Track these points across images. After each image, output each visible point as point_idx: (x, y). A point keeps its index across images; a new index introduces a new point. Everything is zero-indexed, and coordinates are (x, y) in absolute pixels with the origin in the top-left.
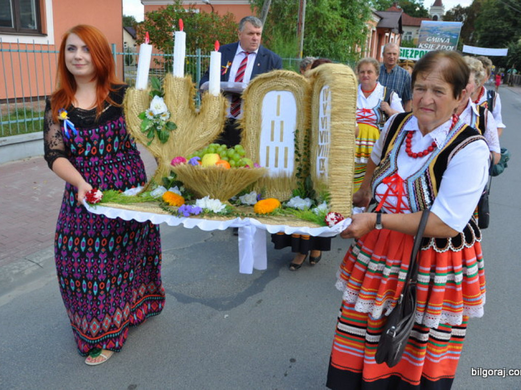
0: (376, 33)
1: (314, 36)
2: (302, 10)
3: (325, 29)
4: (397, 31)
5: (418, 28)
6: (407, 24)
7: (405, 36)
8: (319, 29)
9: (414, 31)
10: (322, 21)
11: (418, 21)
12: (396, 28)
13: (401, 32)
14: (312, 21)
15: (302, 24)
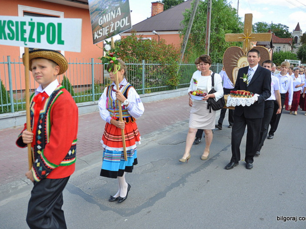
1: (217, 51)
2: (208, 36)
3: (223, 47)
4: (269, 47)
5: (284, 44)
6: (277, 42)
7: (276, 50)
8: (220, 47)
9: (282, 46)
10: (221, 42)
11: (284, 40)
12: (269, 45)
13: (272, 47)
14: (215, 42)
15: (208, 44)
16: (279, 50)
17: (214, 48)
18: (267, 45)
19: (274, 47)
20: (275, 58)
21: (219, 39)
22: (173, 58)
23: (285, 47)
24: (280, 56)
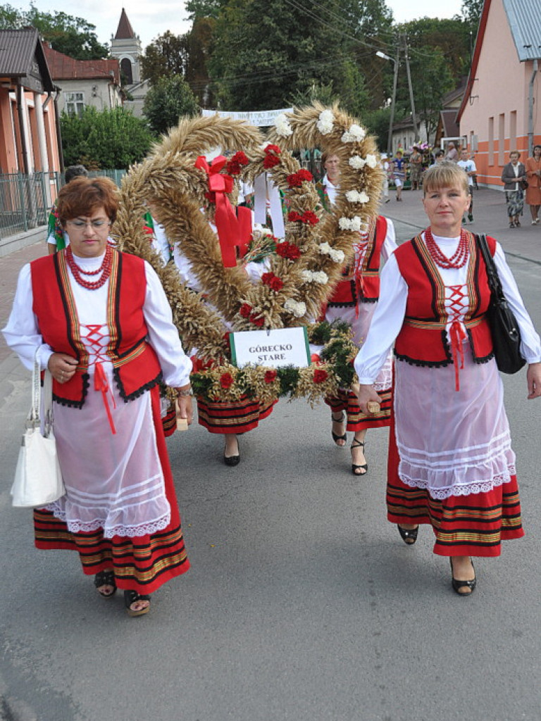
5: (94, 84)
6: (66, 76)
7: (69, 105)
9: (86, 89)
11: (91, 68)
16: (80, 105)
19: (58, 90)
20: (71, 137)
23: (99, 94)
24: (87, 127)
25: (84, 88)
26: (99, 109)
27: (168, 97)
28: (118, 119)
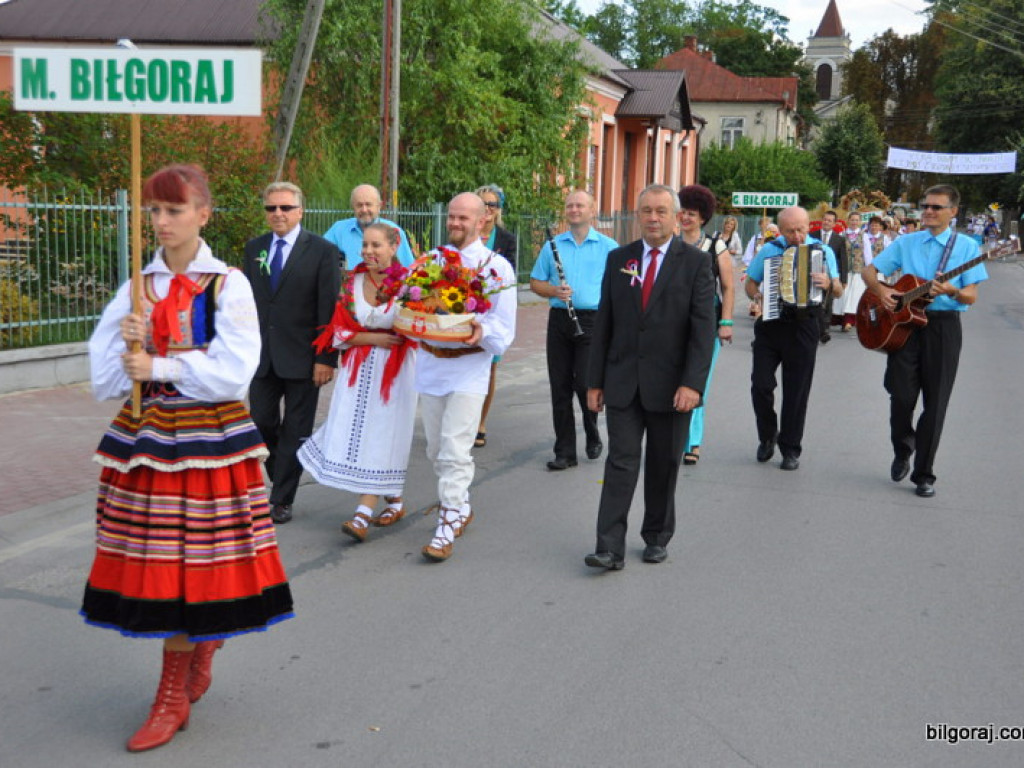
0: (616, 129)
1: (437, 149)
2: (390, 80)
3: (463, 129)
4: (676, 122)
5: (759, 108)
7: (724, 133)
8: (449, 131)
9: (748, 114)
10: (455, 108)
11: (759, 89)
12: (672, 114)
13: (687, 122)
14: (428, 108)
15: (391, 120)
16: (738, 133)
17: (425, 135)
18: (663, 117)
19: (703, 123)
20: (716, 173)
21: (444, 94)
22: (243, 180)
23: (763, 121)
24: (736, 163)
25: (746, 113)
26: (756, 143)
27: (845, 131)
28: (775, 156)
